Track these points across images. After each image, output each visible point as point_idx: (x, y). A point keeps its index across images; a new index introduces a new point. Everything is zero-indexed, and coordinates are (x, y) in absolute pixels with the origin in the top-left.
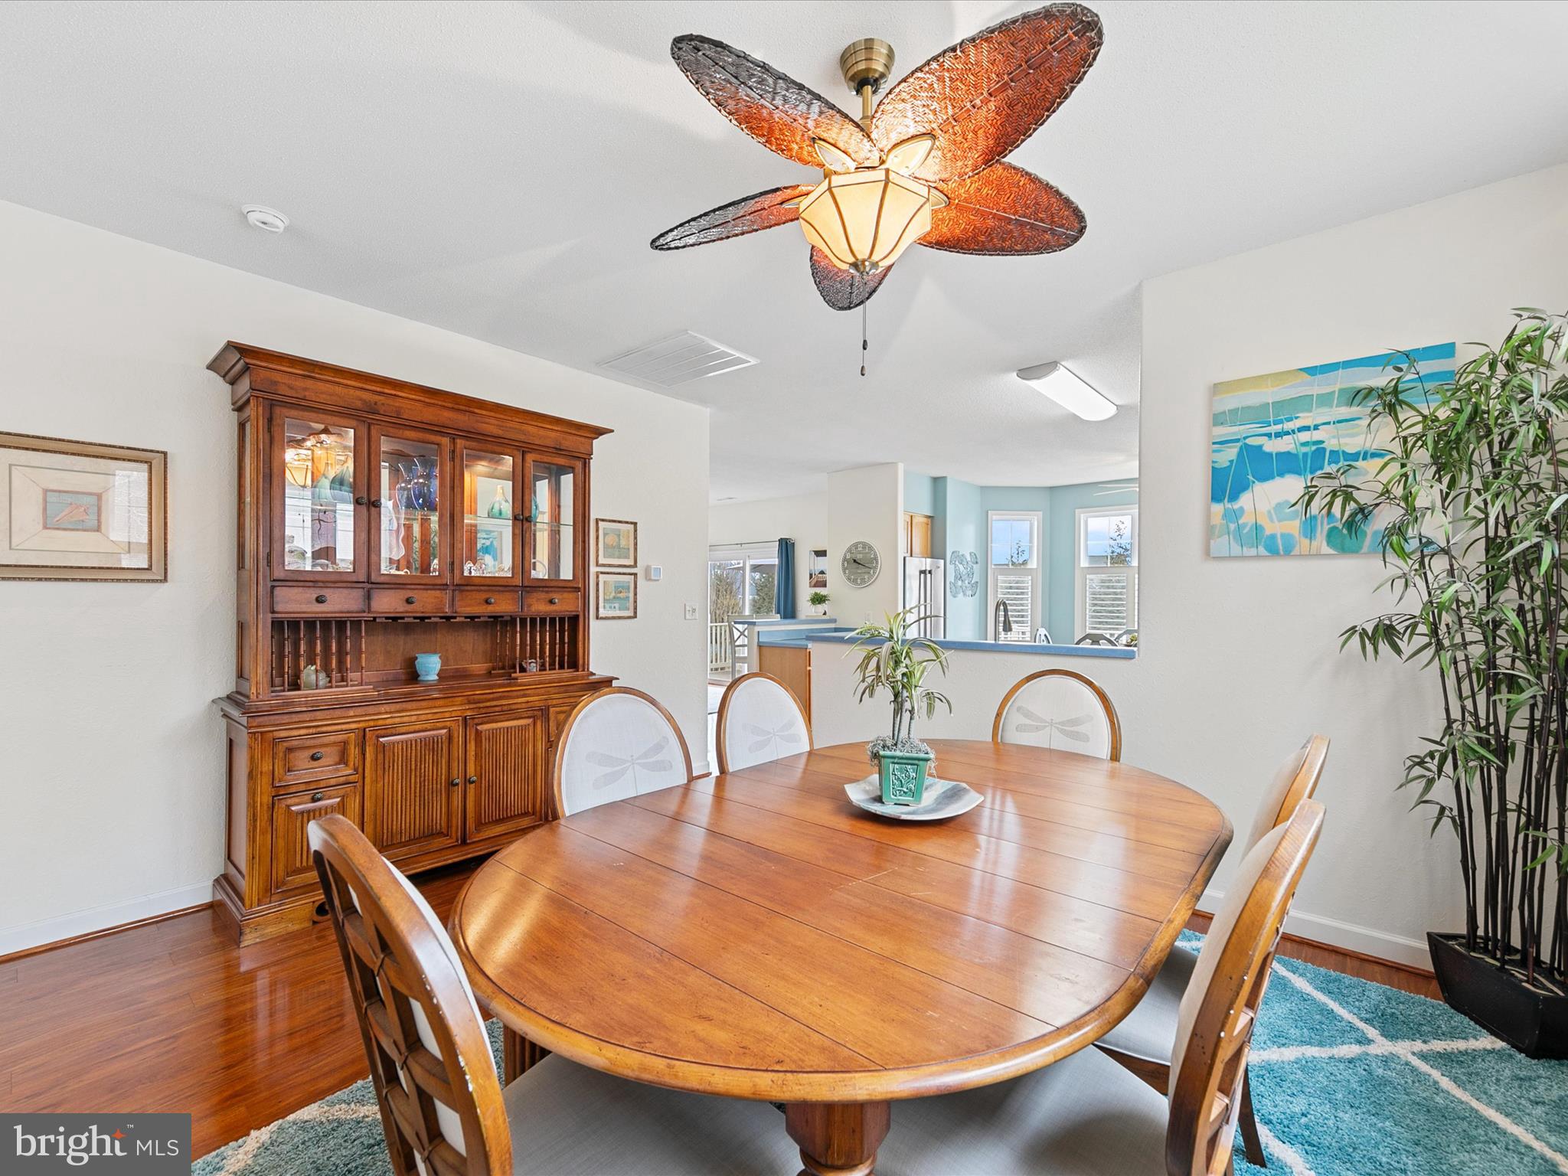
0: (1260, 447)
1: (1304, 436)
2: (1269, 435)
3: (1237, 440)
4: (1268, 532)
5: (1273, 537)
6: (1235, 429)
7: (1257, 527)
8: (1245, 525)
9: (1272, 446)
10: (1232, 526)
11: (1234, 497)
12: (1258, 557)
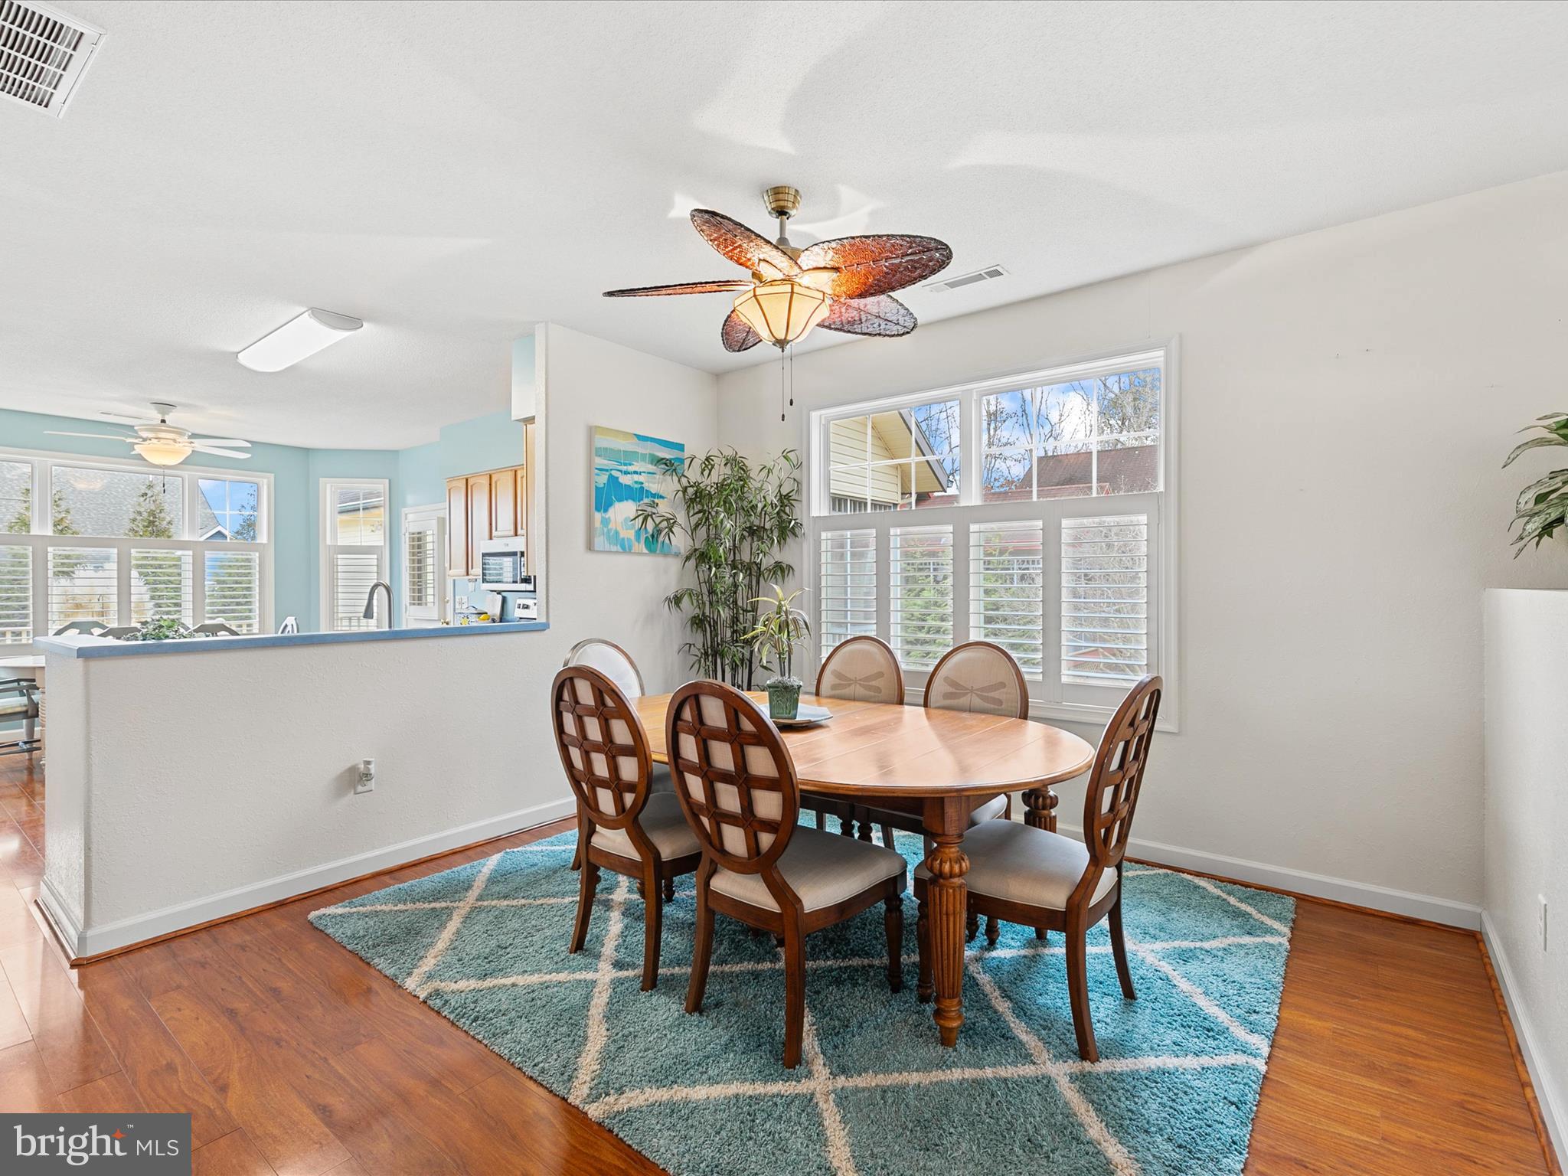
0: (617, 478)
1: (636, 477)
2: (621, 471)
3: (607, 470)
4: (621, 536)
5: (623, 539)
6: (606, 462)
7: (617, 533)
8: (611, 529)
9: (625, 480)
10: (605, 530)
11: (606, 511)
12: (617, 552)
